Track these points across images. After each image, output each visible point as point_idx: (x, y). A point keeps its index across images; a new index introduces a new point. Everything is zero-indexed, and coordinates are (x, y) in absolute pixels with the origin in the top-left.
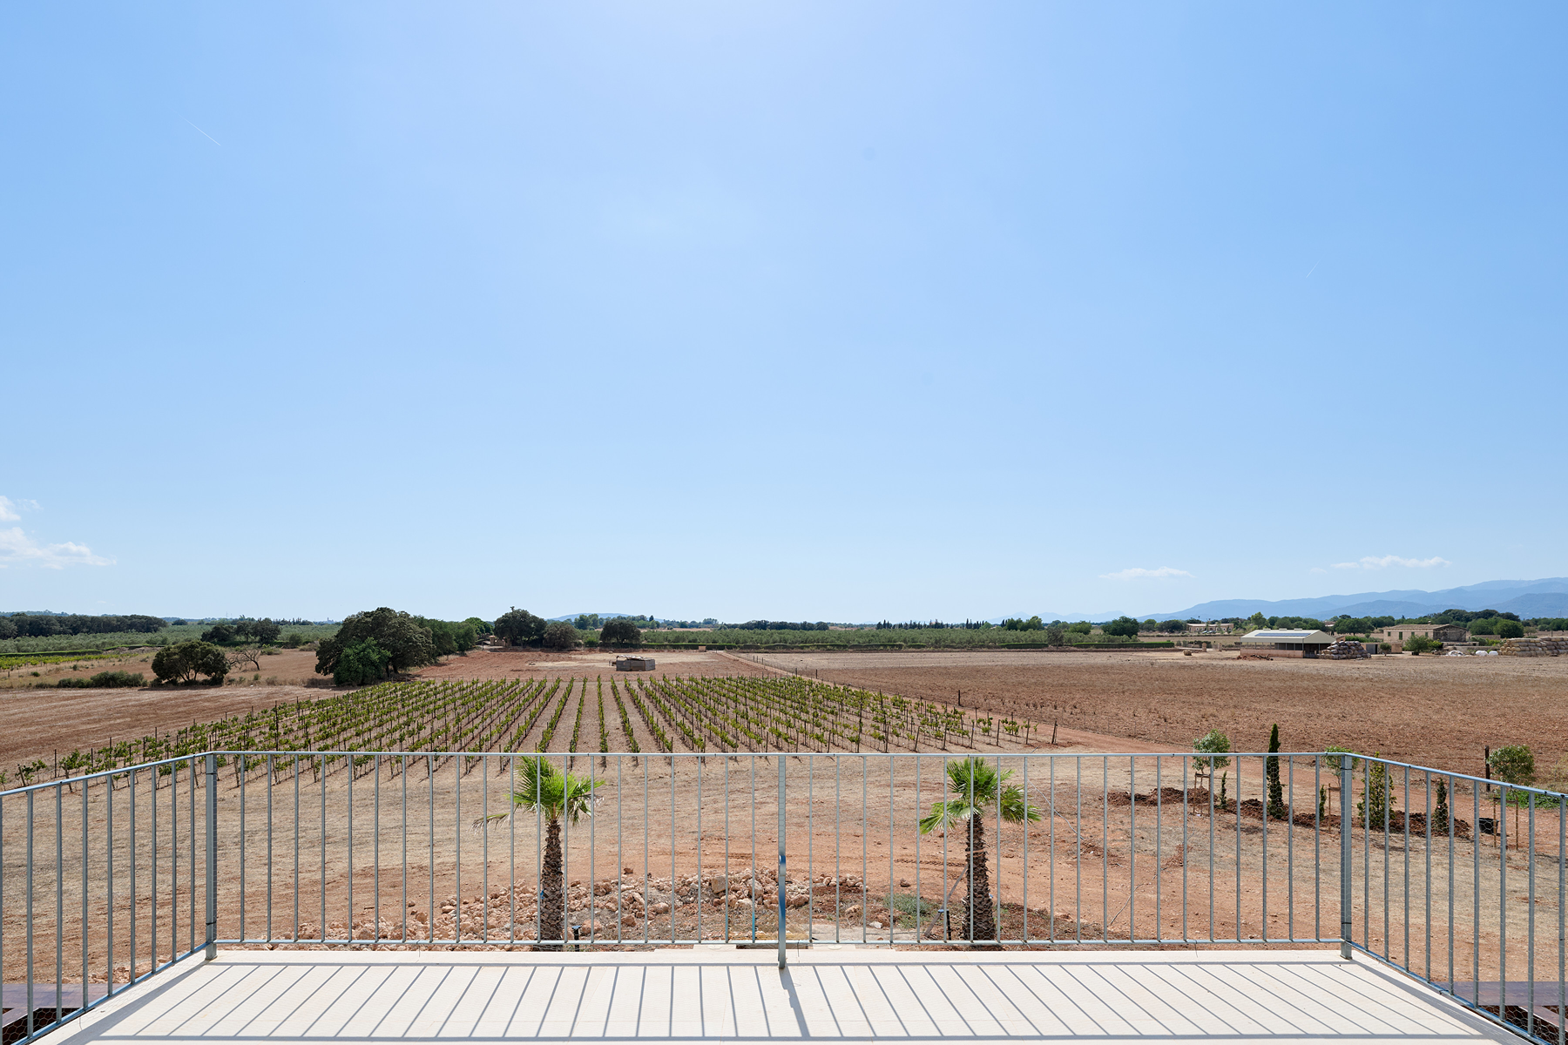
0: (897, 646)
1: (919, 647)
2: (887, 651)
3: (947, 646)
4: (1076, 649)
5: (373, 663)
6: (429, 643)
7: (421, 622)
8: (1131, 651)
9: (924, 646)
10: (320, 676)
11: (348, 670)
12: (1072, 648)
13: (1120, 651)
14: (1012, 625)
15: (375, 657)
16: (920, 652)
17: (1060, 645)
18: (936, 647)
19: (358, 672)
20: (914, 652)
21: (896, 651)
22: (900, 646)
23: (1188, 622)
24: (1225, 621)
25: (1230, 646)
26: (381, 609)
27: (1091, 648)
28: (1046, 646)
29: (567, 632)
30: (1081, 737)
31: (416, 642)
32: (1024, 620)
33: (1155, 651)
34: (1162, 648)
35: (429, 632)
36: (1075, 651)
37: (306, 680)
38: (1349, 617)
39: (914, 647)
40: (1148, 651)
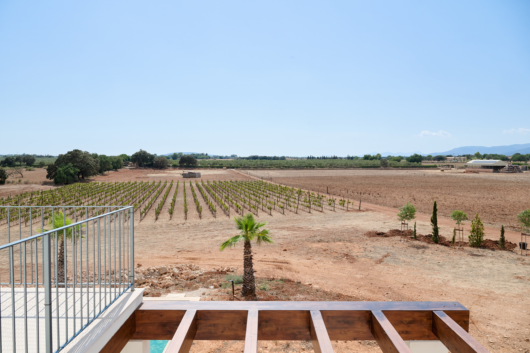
0: (312, 167)
1: (322, 167)
2: (308, 169)
3: (335, 167)
4: (393, 168)
5: (71, 174)
6: (97, 165)
7: (95, 156)
8: (417, 169)
9: (324, 167)
10: (48, 180)
11: (60, 178)
12: (391, 168)
13: (413, 169)
14: (367, 158)
15: (72, 172)
16: (323, 170)
17: (386, 167)
18: (330, 168)
19: (64, 178)
20: (320, 170)
21: (312, 169)
22: (314, 167)
23: (446, 156)
24: (464, 156)
25: (462, 167)
26: (75, 150)
27: (400, 168)
28: (380, 167)
29: (163, 161)
30: (373, 207)
31: (91, 165)
32: (372, 155)
33: (428, 169)
34: (431, 168)
35: (98, 161)
36: (392, 169)
37: (42, 182)
38: (519, 154)
39: (320, 167)
40: (425, 169)
